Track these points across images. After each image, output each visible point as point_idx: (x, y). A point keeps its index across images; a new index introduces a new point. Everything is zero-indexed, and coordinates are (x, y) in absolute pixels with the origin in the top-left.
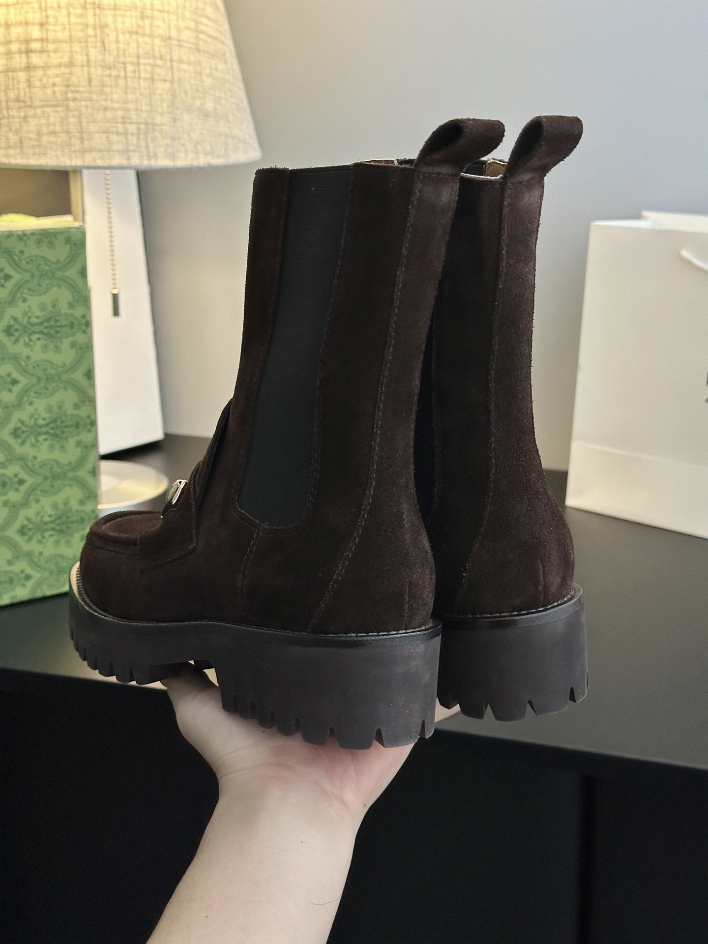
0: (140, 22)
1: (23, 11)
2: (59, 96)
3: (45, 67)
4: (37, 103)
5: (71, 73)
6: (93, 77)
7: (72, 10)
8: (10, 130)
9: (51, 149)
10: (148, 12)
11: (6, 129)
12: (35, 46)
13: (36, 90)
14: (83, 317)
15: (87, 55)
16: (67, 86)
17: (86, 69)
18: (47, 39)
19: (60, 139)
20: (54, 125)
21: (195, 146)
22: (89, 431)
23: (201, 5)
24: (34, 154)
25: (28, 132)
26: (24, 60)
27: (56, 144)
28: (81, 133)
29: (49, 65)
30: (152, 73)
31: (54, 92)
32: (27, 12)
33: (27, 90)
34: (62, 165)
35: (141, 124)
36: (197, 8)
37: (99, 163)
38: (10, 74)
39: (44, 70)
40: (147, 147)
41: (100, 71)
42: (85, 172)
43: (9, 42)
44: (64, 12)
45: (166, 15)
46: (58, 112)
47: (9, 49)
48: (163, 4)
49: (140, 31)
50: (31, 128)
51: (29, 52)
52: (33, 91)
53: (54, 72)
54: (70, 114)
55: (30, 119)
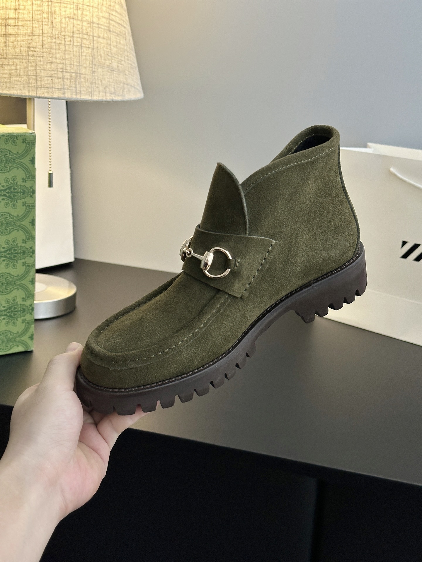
0: (75, 12)
2: (23, 52)
3: (16, 35)
4: (10, 56)
5: (32, 40)
6: (45, 43)
7: (34, 2)
9: (17, 84)
10: (81, 6)
12: (11, 22)
13: (10, 48)
14: (31, 187)
15: (42, 29)
16: (29, 48)
17: (41, 37)
18: (18, 18)
19: (23, 79)
20: (20, 71)
21: (105, 88)
22: (31, 257)
23: (112, 4)
25: (3, 74)
26: (4, 30)
27: (20, 82)
28: (36, 76)
29: (18, 34)
30: (81, 43)
31: (21, 51)
33: (4, 48)
34: (23, 94)
35: (73, 73)
36: (110, 6)
37: (46, 95)
39: (16, 37)
40: (76, 87)
41: (49, 40)
42: (36, 99)
44: (29, 3)
45: (91, 8)
46: (22, 62)
48: (90, 2)
49: (75, 17)
50: (5, 71)
51: (6, 25)
52: (8, 49)
53: (22, 38)
54: (29, 64)
55: (5, 66)
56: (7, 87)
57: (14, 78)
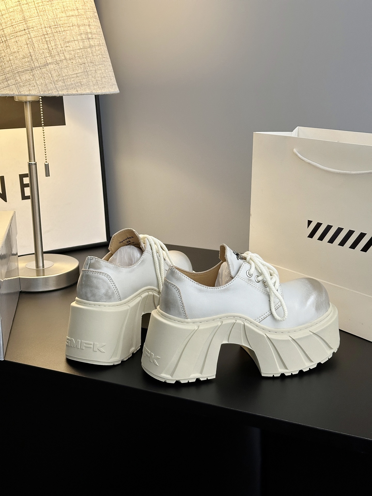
1: (82, 19)
2: (101, 59)
4: (97, 63)
8: (92, 76)
9: (106, 84)
12: (90, 36)
13: (95, 57)
18: (92, 33)
20: (104, 74)
25: (98, 77)
26: (88, 43)
28: (110, 76)
29: (96, 45)
34: (110, 91)
38: (85, 49)
39: (95, 48)
43: (81, 34)
47: (82, 38)
50: (98, 75)
51: (88, 39)
52: (94, 57)
53: (98, 48)
54: (106, 68)
55: (97, 71)
56: (102, 87)
57: (104, 80)
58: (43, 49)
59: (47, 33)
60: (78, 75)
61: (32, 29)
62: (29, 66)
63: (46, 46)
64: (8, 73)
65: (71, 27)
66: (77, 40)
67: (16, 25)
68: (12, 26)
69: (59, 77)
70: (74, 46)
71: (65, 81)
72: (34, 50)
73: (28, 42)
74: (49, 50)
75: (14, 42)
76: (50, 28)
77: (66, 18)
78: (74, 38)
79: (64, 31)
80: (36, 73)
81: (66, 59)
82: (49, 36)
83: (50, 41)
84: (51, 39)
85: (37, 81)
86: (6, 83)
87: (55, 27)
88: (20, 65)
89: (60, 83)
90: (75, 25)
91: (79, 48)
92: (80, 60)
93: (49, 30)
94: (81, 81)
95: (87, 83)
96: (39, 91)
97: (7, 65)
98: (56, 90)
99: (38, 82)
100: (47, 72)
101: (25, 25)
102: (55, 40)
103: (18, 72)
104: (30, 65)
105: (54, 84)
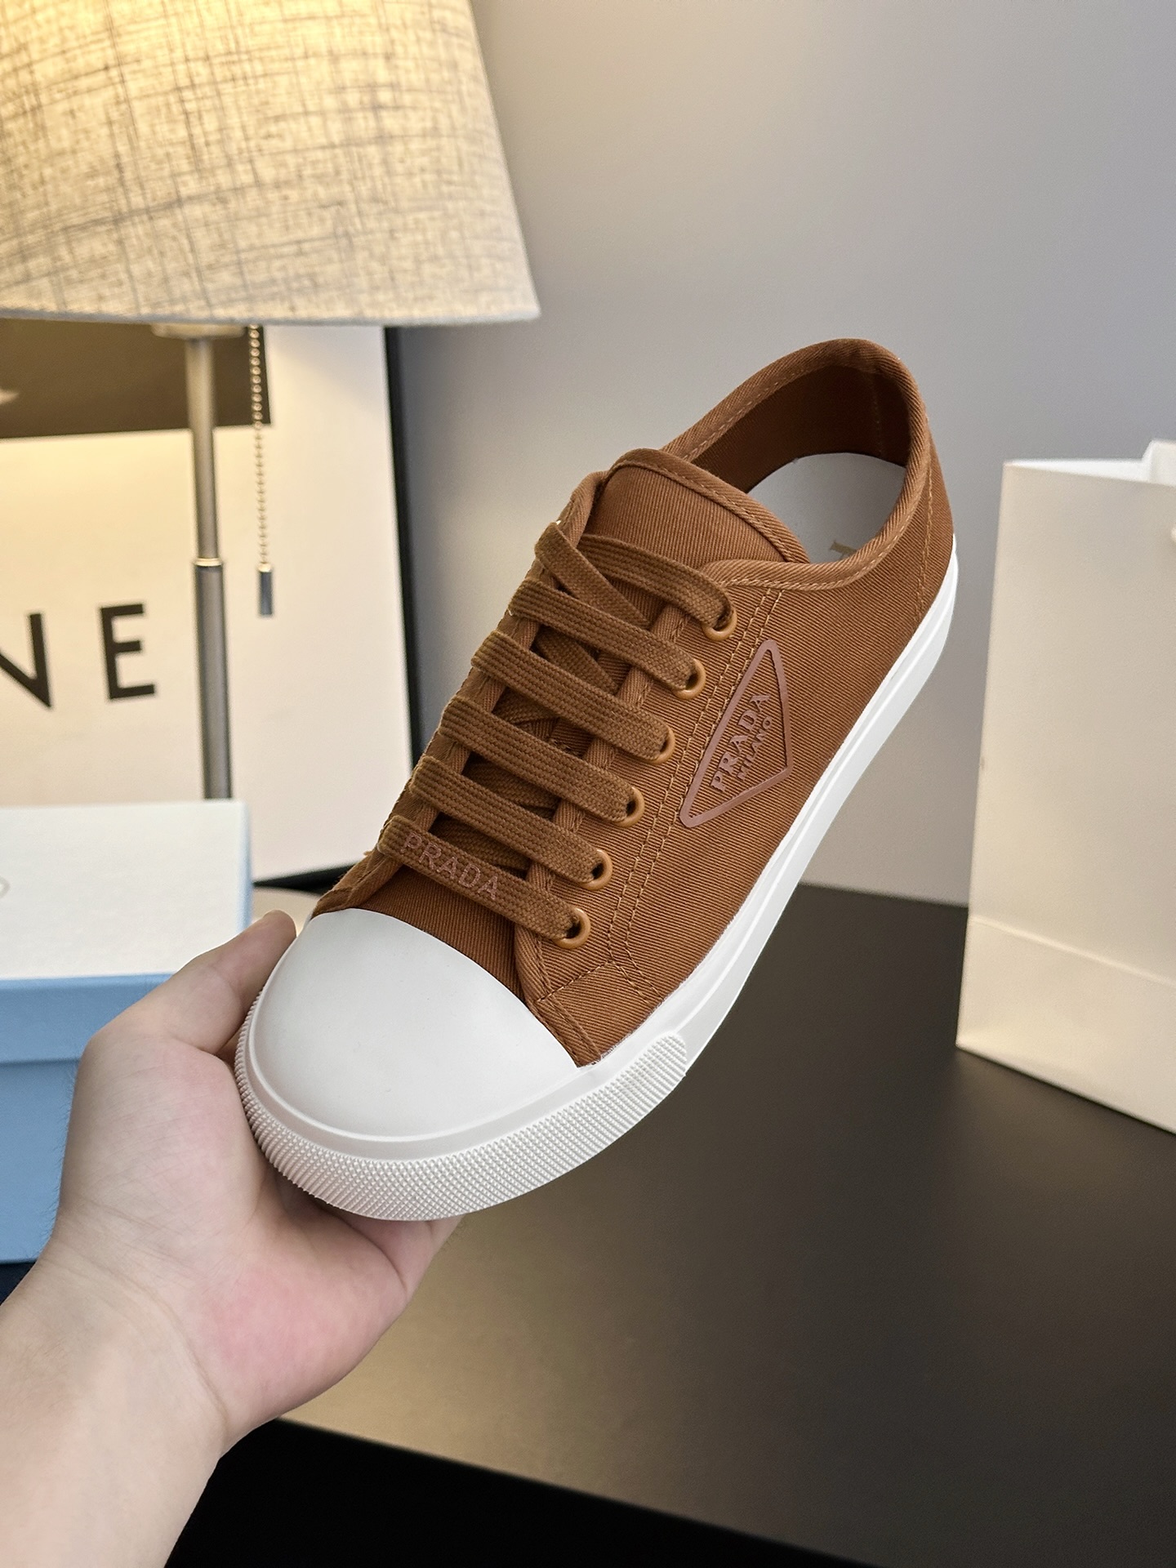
1: (355, 29)
2: (430, 188)
3: (405, 137)
4: (405, 204)
5: (438, 148)
6: (462, 156)
7: (421, 34)
8: (372, 256)
9: (437, 287)
11: (366, 254)
12: (385, 96)
13: (399, 180)
15: (450, 116)
16: (439, 172)
17: (453, 141)
18: (399, 85)
20: (434, 244)
24: (416, 299)
25: (401, 258)
26: (372, 123)
27: (442, 278)
28: (468, 257)
29: (408, 134)
31: (424, 184)
32: (361, 33)
33: (386, 180)
38: (354, 149)
39: (405, 144)
41: (465, 146)
43: (340, 89)
44: (412, 37)
46: (434, 219)
47: (345, 103)
50: (404, 251)
51: (377, 107)
52: (394, 181)
57: (428, 269)
58: (167, 143)
59: (192, 81)
60: (306, 247)
61: (135, 67)
62: (106, 208)
63: (182, 133)
64: (32, 232)
65: (300, 64)
66: (322, 113)
67: (78, 52)
68: (64, 52)
69: (223, 251)
70: (305, 135)
71: (245, 269)
72: (135, 145)
73: (115, 115)
74: (193, 147)
75: (64, 114)
76: (208, 62)
77: (280, 26)
78: (304, 105)
79: (265, 75)
80: (133, 235)
81: (258, 184)
82: (200, 95)
83: (204, 114)
84: (208, 103)
85: (132, 267)
86: (19, 269)
87: (230, 58)
88: (78, 201)
89: (226, 277)
90: (316, 55)
91: (323, 141)
92: (322, 192)
93: (201, 71)
94: (317, 269)
95: (344, 281)
96: (134, 306)
97: (30, 201)
98: (202, 303)
99: (136, 269)
100: (176, 233)
101: (110, 53)
102: (223, 108)
103: (65, 229)
104: (114, 204)
105: (195, 279)
